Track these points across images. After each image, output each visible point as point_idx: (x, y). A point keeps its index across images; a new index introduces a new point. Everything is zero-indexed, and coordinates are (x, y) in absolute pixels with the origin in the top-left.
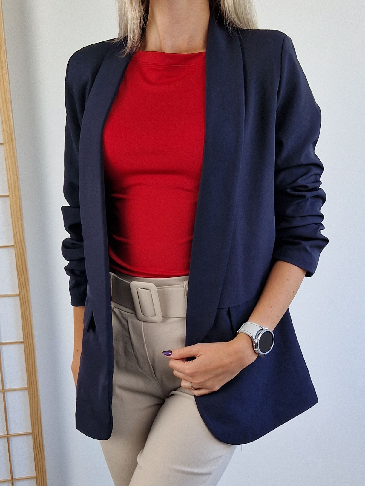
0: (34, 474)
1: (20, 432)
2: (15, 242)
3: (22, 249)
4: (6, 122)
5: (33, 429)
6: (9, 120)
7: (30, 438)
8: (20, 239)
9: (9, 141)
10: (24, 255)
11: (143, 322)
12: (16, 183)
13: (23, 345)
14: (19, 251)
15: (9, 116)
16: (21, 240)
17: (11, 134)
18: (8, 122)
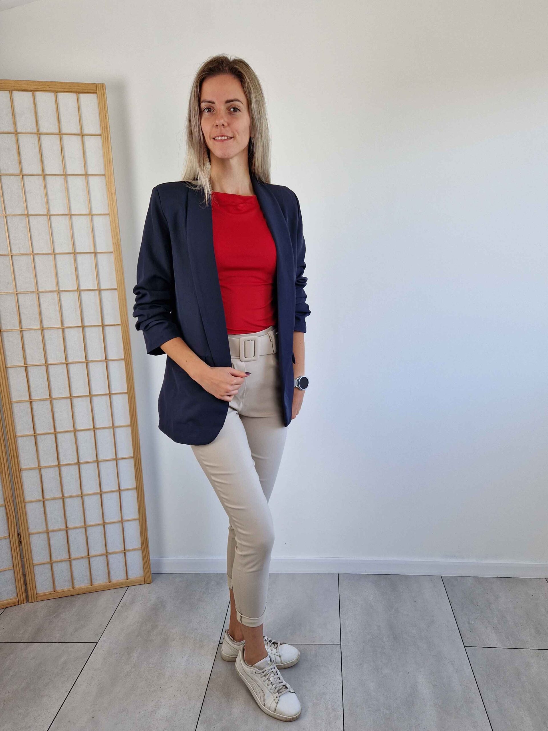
0: (134, 486)
1: (125, 456)
2: (122, 322)
3: (127, 327)
4: (115, 237)
5: (134, 453)
6: (117, 235)
7: (132, 461)
8: (125, 319)
9: (117, 250)
10: (128, 332)
11: (244, 362)
12: (122, 280)
13: (127, 395)
14: (124, 328)
15: (117, 233)
16: (125, 321)
17: (119, 245)
18: (116, 237)
